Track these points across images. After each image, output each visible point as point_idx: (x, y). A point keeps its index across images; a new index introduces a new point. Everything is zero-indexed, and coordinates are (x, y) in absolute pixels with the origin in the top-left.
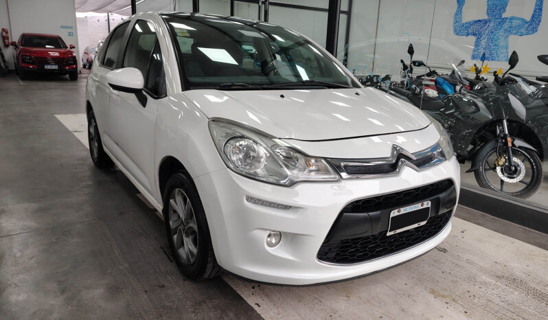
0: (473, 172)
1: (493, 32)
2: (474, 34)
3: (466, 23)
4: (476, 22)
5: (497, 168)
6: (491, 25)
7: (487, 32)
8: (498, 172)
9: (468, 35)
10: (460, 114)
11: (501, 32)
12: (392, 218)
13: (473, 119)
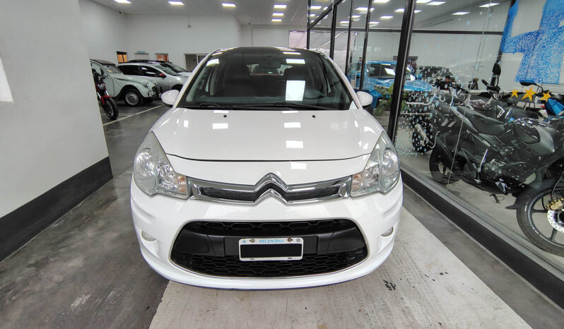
0: (515, 210)
1: (544, 47)
2: (522, 51)
3: (516, 37)
4: (527, 35)
5: (549, 211)
6: (543, 38)
7: (537, 47)
8: (549, 216)
9: (516, 51)
10: (517, 142)
11: (555, 47)
12: (241, 246)
13: (529, 150)
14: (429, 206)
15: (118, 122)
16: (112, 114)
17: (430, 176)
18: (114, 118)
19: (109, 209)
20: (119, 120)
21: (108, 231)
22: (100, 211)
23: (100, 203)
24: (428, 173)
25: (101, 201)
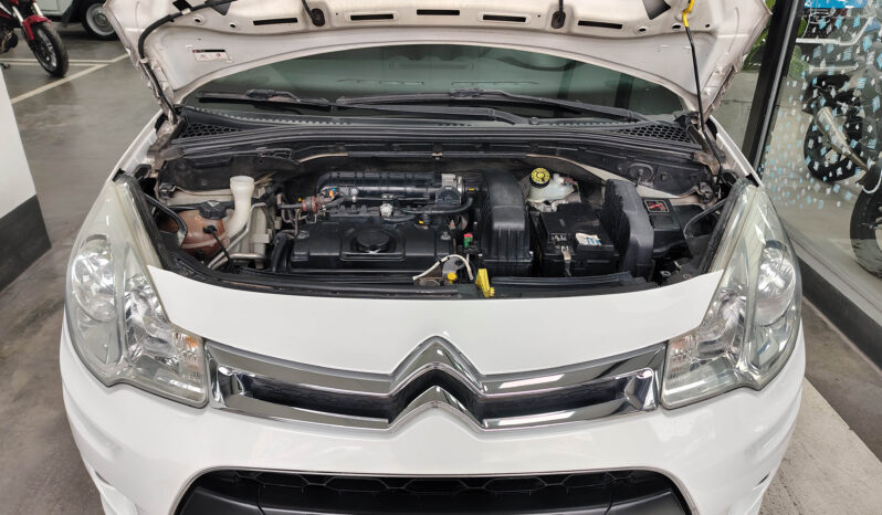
14: (847, 348)
15: (67, 85)
16: (54, 64)
17: (850, 252)
18: (58, 73)
19: (39, 335)
20: (70, 77)
21: (36, 404)
22: (18, 344)
23: (19, 320)
24: (843, 242)
25: (22, 312)
